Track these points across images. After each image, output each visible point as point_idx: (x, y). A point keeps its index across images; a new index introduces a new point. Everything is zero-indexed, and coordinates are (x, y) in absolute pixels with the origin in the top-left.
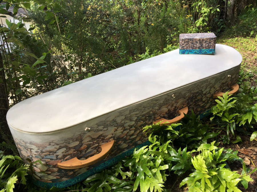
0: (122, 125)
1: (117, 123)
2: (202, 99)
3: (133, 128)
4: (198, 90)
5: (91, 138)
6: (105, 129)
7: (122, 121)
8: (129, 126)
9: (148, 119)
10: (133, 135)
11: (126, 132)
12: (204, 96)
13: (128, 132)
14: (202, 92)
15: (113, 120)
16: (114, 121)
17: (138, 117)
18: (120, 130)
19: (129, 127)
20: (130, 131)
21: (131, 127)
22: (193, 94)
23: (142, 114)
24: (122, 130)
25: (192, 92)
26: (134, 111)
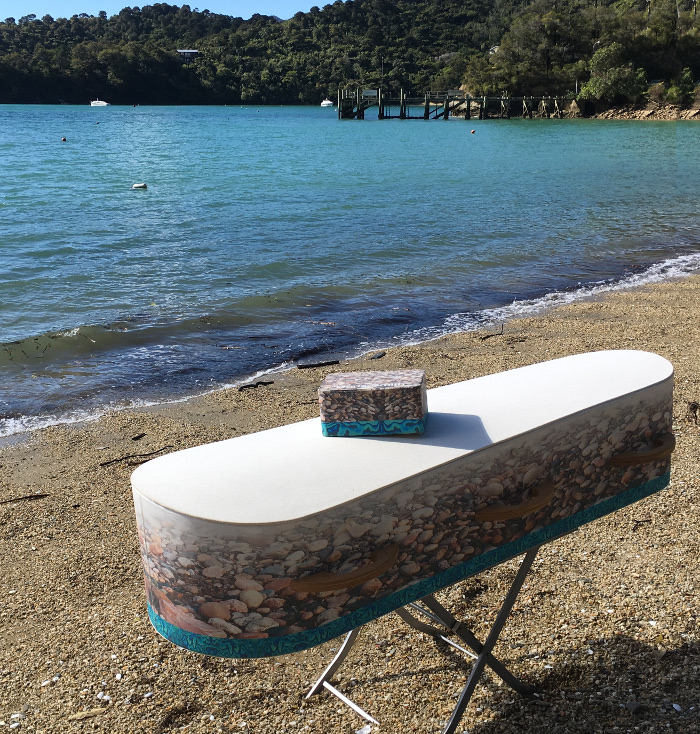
0: (408, 515)
1: (398, 509)
2: (581, 470)
3: (431, 525)
4: (568, 447)
5: (350, 535)
6: (376, 519)
7: (408, 503)
8: (422, 518)
9: (460, 505)
10: (429, 542)
11: (416, 532)
12: (586, 463)
13: (420, 534)
14: (580, 450)
15: (391, 499)
16: (393, 502)
17: (440, 498)
18: (404, 525)
19: (422, 522)
20: (424, 530)
21: (426, 520)
22: (559, 453)
23: (447, 492)
24: (409, 527)
25: (555, 448)
26: (431, 484)
